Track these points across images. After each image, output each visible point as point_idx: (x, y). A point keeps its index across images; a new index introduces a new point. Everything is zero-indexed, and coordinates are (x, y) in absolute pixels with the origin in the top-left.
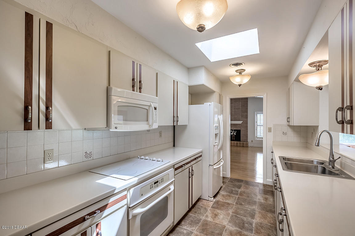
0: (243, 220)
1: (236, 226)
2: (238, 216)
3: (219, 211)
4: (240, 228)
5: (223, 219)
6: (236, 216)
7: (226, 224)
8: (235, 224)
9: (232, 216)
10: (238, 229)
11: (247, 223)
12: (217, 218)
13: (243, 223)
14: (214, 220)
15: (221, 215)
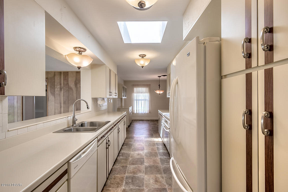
0: (133, 184)
1: (138, 177)
2: (138, 188)
3: (156, 186)
4: (135, 176)
5: (149, 180)
6: (140, 187)
7: (146, 176)
8: (138, 178)
9: (143, 185)
10: (136, 175)
11: (130, 182)
12: (154, 178)
13: (132, 181)
14: (155, 176)
15: (153, 183)
